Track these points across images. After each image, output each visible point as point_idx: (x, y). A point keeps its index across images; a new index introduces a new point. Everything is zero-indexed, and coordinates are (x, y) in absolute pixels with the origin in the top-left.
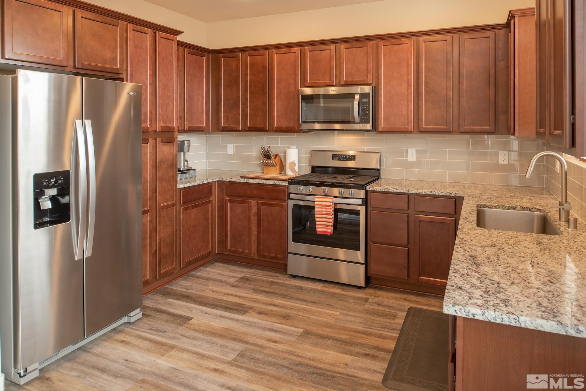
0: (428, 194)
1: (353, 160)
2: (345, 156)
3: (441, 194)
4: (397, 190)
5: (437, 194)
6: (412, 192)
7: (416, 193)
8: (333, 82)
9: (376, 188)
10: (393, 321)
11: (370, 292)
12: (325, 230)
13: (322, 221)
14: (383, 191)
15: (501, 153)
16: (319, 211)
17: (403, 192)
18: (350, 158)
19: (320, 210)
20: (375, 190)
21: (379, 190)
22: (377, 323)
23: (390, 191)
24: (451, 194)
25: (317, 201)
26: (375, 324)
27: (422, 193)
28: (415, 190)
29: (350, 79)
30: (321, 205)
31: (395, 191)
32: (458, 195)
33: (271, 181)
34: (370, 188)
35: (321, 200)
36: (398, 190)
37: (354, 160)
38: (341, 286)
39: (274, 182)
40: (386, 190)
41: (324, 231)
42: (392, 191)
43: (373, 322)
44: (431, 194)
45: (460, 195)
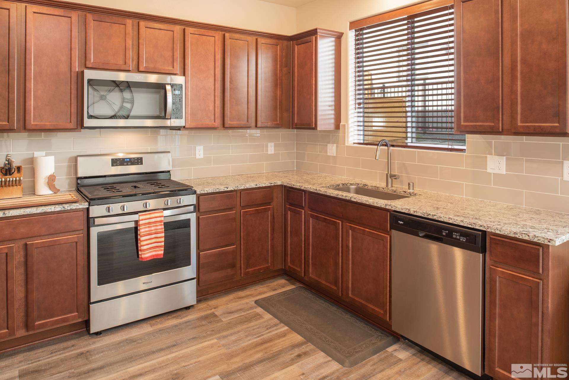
0: (254, 187)
1: (140, 163)
2: (128, 160)
3: (264, 185)
4: (227, 188)
5: (261, 186)
6: (240, 188)
7: (244, 188)
8: (130, 66)
9: (207, 191)
10: (263, 320)
11: (202, 307)
12: (154, 253)
13: (151, 244)
14: (215, 191)
15: (269, 144)
16: (146, 232)
17: (233, 189)
18: (136, 161)
19: (147, 229)
20: (206, 192)
21: (210, 192)
22: (258, 328)
23: (221, 191)
24: (271, 184)
25: (142, 220)
26: (258, 330)
27: (249, 188)
28: (243, 185)
29: (151, 65)
30: (150, 223)
31: (226, 189)
32: (276, 184)
33: (57, 206)
34: (201, 191)
35: (148, 216)
36: (229, 188)
37: (142, 164)
38: (170, 316)
39: (64, 207)
40: (217, 191)
41: (153, 256)
42: (223, 190)
43: (254, 330)
44: (256, 187)
45: (278, 184)
